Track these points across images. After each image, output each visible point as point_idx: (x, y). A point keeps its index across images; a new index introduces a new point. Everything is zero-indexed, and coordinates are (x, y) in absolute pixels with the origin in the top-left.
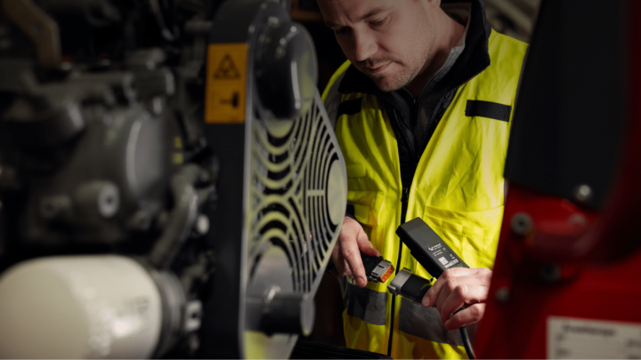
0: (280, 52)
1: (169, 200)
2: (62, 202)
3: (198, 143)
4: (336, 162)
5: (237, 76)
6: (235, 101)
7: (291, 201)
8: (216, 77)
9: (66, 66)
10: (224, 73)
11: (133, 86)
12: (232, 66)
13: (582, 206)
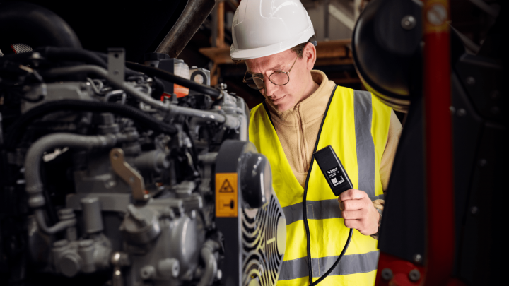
0: (254, 173)
1: (201, 261)
2: (150, 269)
3: (211, 226)
4: (281, 217)
5: (232, 191)
6: (232, 205)
7: (260, 251)
8: (221, 191)
9: (146, 196)
10: (225, 189)
11: (183, 206)
12: (229, 185)
13: (418, 265)
